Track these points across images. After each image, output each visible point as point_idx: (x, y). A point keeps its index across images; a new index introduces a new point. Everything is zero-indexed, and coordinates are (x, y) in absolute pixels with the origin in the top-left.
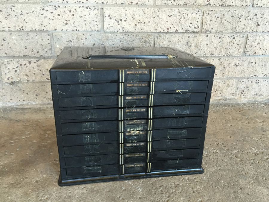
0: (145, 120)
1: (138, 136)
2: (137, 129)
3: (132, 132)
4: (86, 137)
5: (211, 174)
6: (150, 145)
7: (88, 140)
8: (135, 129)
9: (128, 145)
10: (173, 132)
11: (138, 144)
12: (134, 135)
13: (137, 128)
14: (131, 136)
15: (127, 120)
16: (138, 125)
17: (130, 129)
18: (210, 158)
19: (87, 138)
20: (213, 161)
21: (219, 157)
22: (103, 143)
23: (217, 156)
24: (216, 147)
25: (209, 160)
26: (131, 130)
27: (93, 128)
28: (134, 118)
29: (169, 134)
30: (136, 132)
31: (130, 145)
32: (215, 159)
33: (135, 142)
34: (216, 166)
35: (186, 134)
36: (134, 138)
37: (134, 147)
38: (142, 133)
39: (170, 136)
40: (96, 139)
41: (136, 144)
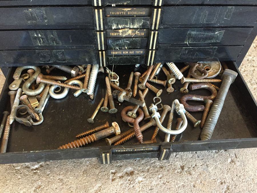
0: (147, 9)
1: (131, 39)
2: (132, 27)
3: (120, 31)
4: (36, 35)
6: (152, 56)
7: (40, 41)
8: (127, 25)
9: (113, 53)
10: (198, 33)
12: (125, 38)
13: (130, 24)
14: (118, 38)
15: (111, 6)
16: (132, 19)
17: (118, 25)
19: (39, 38)
20: (247, 75)
22: (70, 48)
23: (253, 67)
26: (120, 27)
27: (46, 19)
28: (125, 4)
29: (190, 37)
30: (128, 31)
31: (118, 53)
32: (249, 71)
33: (126, 48)
34: (250, 84)
35: (221, 38)
36: (125, 43)
37: (124, 56)
38: (139, 34)
39: (189, 41)
40: (55, 40)
41: (127, 53)
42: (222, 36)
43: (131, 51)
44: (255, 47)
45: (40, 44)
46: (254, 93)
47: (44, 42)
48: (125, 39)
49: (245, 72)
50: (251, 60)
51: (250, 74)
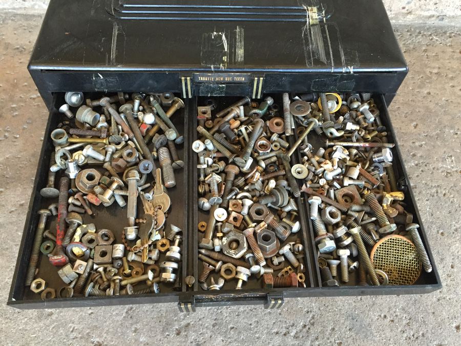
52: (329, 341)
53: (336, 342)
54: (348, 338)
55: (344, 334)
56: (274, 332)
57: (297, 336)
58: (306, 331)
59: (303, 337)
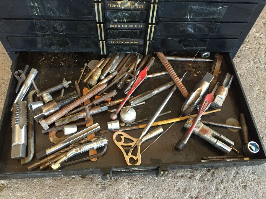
1: (130, 12)
3: (119, 3)
4: (32, 5)
5: (242, 75)
6: (151, 30)
7: (37, 11)
9: (112, 26)
10: (200, 7)
11: (131, 26)
12: (124, 10)
14: (117, 10)
18: (248, 47)
19: (36, 7)
20: (251, 53)
21: (262, 47)
22: (68, 19)
23: (260, 44)
24: (261, 27)
25: (245, 50)
29: (192, 11)
30: (127, 3)
31: (117, 26)
32: (254, 48)
33: (125, 21)
34: (253, 62)
35: (223, 14)
36: (124, 15)
37: (123, 29)
38: (138, 7)
39: (191, 16)
40: (52, 10)
41: (126, 26)
42: (225, 12)
43: (130, 24)
44: (264, 23)
45: (37, 13)
46: (256, 71)
47: (40, 12)
48: (123, 12)
49: (250, 50)
50: (257, 37)
51: (255, 52)
52: (234, 184)
53: (241, 185)
54: (252, 181)
55: (248, 178)
56: (179, 176)
57: (202, 179)
58: (210, 175)
59: (208, 180)
